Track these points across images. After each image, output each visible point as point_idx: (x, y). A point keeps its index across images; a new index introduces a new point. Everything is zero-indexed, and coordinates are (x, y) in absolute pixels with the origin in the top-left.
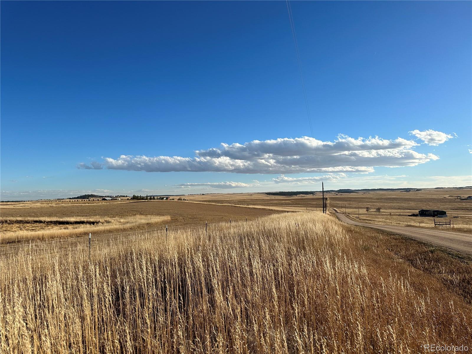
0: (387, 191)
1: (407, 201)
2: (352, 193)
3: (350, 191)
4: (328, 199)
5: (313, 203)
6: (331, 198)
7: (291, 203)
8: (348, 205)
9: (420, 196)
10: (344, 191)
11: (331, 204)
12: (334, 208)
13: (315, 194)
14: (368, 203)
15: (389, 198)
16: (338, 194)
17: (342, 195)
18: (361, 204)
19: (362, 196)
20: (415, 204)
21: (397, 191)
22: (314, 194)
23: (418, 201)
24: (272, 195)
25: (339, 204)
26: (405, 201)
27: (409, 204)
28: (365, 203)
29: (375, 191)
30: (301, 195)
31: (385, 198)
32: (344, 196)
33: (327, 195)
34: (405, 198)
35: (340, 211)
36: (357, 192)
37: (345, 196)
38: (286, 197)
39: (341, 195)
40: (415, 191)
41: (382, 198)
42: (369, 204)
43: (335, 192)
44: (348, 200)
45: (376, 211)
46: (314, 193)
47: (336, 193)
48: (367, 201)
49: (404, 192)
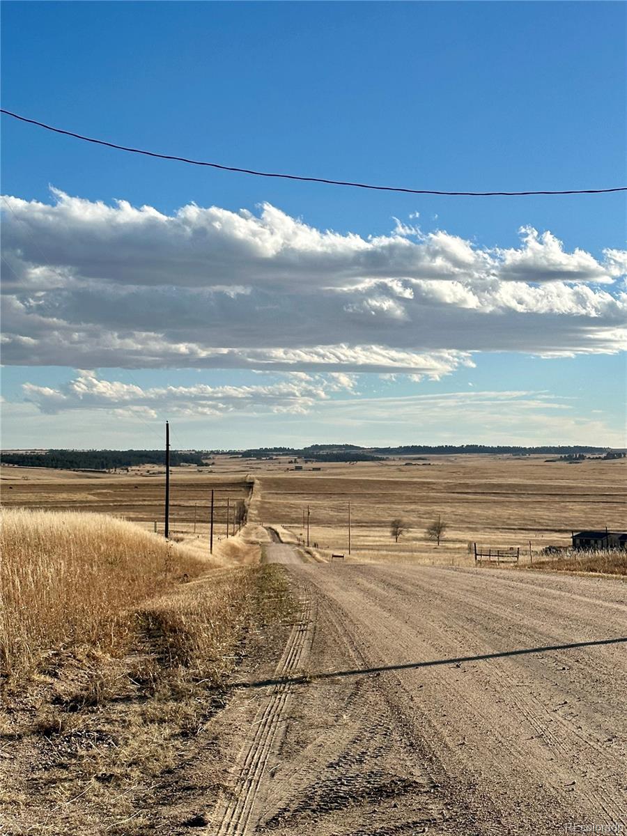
0: (500, 456)
1: (557, 499)
2: (359, 463)
3: (354, 452)
4: (256, 487)
5: (192, 503)
6: (269, 484)
7: (97, 502)
8: (332, 513)
9: (613, 481)
10: (329, 451)
11: (267, 506)
12: (274, 526)
13: (207, 465)
14: (413, 507)
15: (494, 486)
16: (304, 466)
17: (319, 469)
18: (384, 509)
19: (397, 474)
20: (586, 513)
21: (536, 456)
22: (202, 465)
23: (600, 499)
24: (14, 463)
25: (297, 507)
26: (552, 498)
27: (564, 509)
28: (399, 504)
29: (452, 456)
30: (148, 467)
31: (479, 486)
32: (325, 475)
33: (259, 471)
34: (551, 487)
35: (294, 536)
36: (383, 459)
37: (330, 474)
38: (80, 477)
39: (314, 469)
40: (600, 460)
41: (467, 486)
42: (413, 511)
43: (293, 458)
44: (337, 490)
45: (428, 536)
46: (204, 462)
47: (296, 462)
48: (408, 498)
49: (558, 463)
